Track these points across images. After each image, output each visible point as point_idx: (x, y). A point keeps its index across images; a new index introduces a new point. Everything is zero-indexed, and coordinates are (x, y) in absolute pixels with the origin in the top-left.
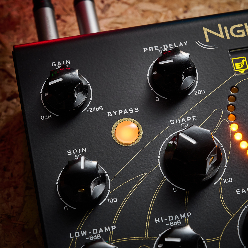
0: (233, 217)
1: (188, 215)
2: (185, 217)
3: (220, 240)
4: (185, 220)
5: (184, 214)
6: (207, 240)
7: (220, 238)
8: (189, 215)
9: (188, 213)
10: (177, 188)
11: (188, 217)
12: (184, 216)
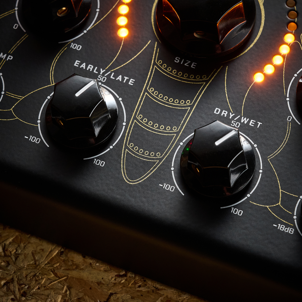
0: (51, 85)
1: (8, 58)
2: (4, 58)
3: (20, 99)
4: (2, 61)
5: (6, 55)
6: (7, 92)
7: (21, 98)
8: (10, 59)
9: (9, 56)
10: (19, 26)
11: (7, 60)
12: (4, 56)
